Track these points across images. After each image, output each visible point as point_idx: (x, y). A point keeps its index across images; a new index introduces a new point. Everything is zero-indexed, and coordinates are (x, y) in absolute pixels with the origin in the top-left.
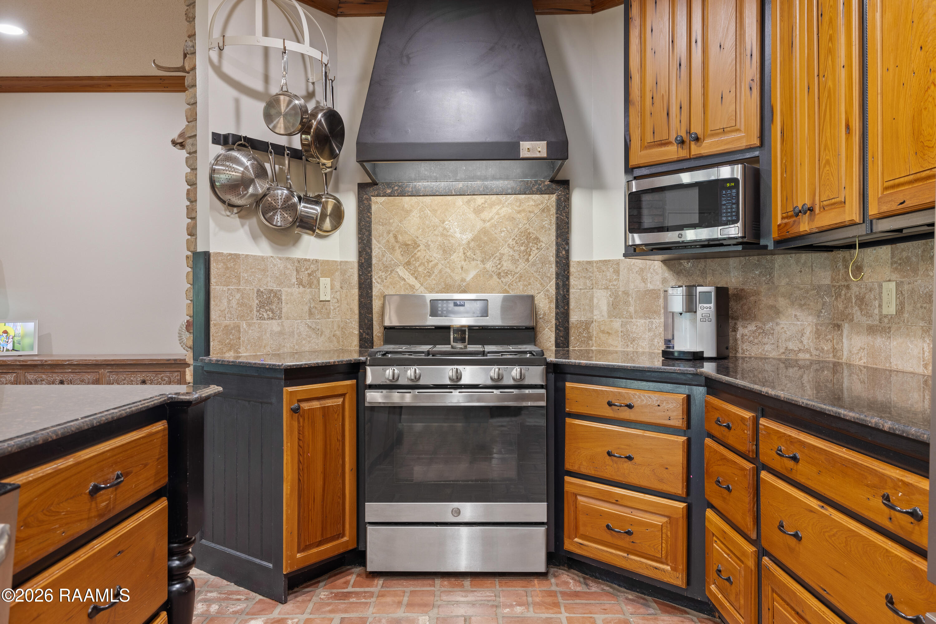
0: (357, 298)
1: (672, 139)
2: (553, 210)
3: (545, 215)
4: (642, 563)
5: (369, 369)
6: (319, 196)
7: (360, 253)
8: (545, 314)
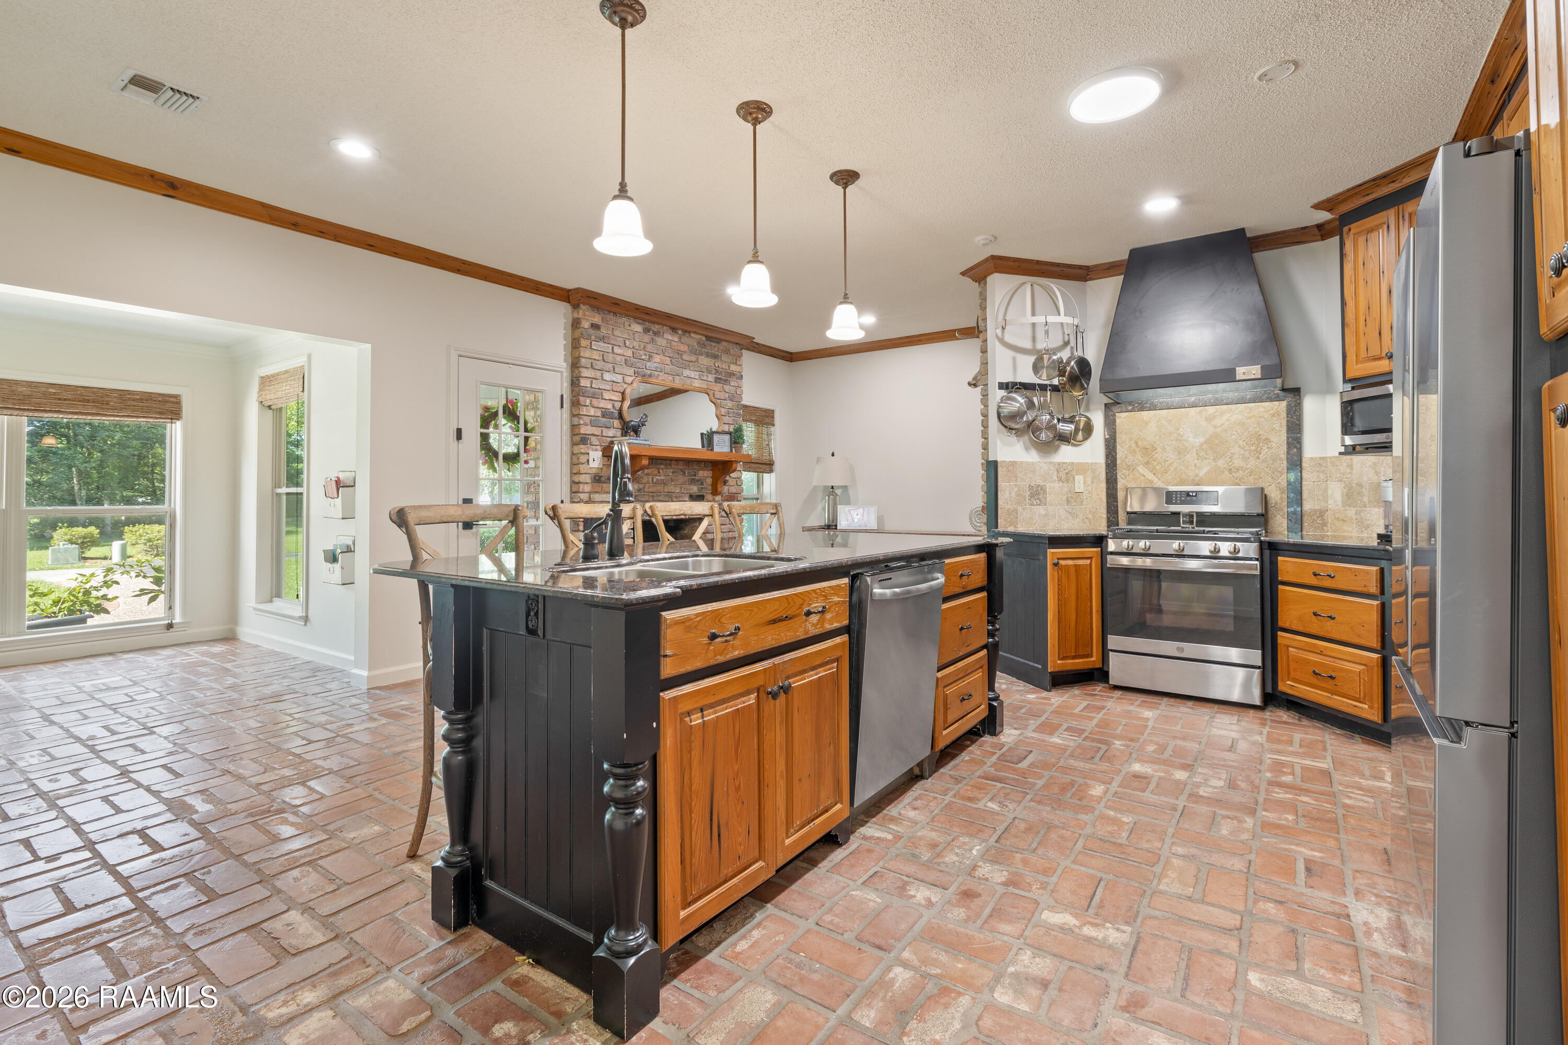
0: (1105, 490)
1: (1384, 355)
2: (1284, 415)
3: (1275, 419)
4: (1344, 702)
5: (1110, 541)
6: (1074, 417)
7: (1107, 457)
8: (1276, 503)
